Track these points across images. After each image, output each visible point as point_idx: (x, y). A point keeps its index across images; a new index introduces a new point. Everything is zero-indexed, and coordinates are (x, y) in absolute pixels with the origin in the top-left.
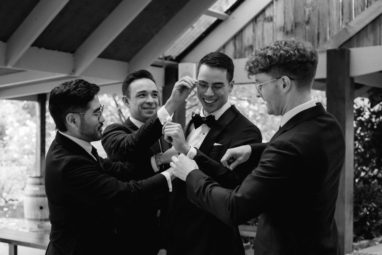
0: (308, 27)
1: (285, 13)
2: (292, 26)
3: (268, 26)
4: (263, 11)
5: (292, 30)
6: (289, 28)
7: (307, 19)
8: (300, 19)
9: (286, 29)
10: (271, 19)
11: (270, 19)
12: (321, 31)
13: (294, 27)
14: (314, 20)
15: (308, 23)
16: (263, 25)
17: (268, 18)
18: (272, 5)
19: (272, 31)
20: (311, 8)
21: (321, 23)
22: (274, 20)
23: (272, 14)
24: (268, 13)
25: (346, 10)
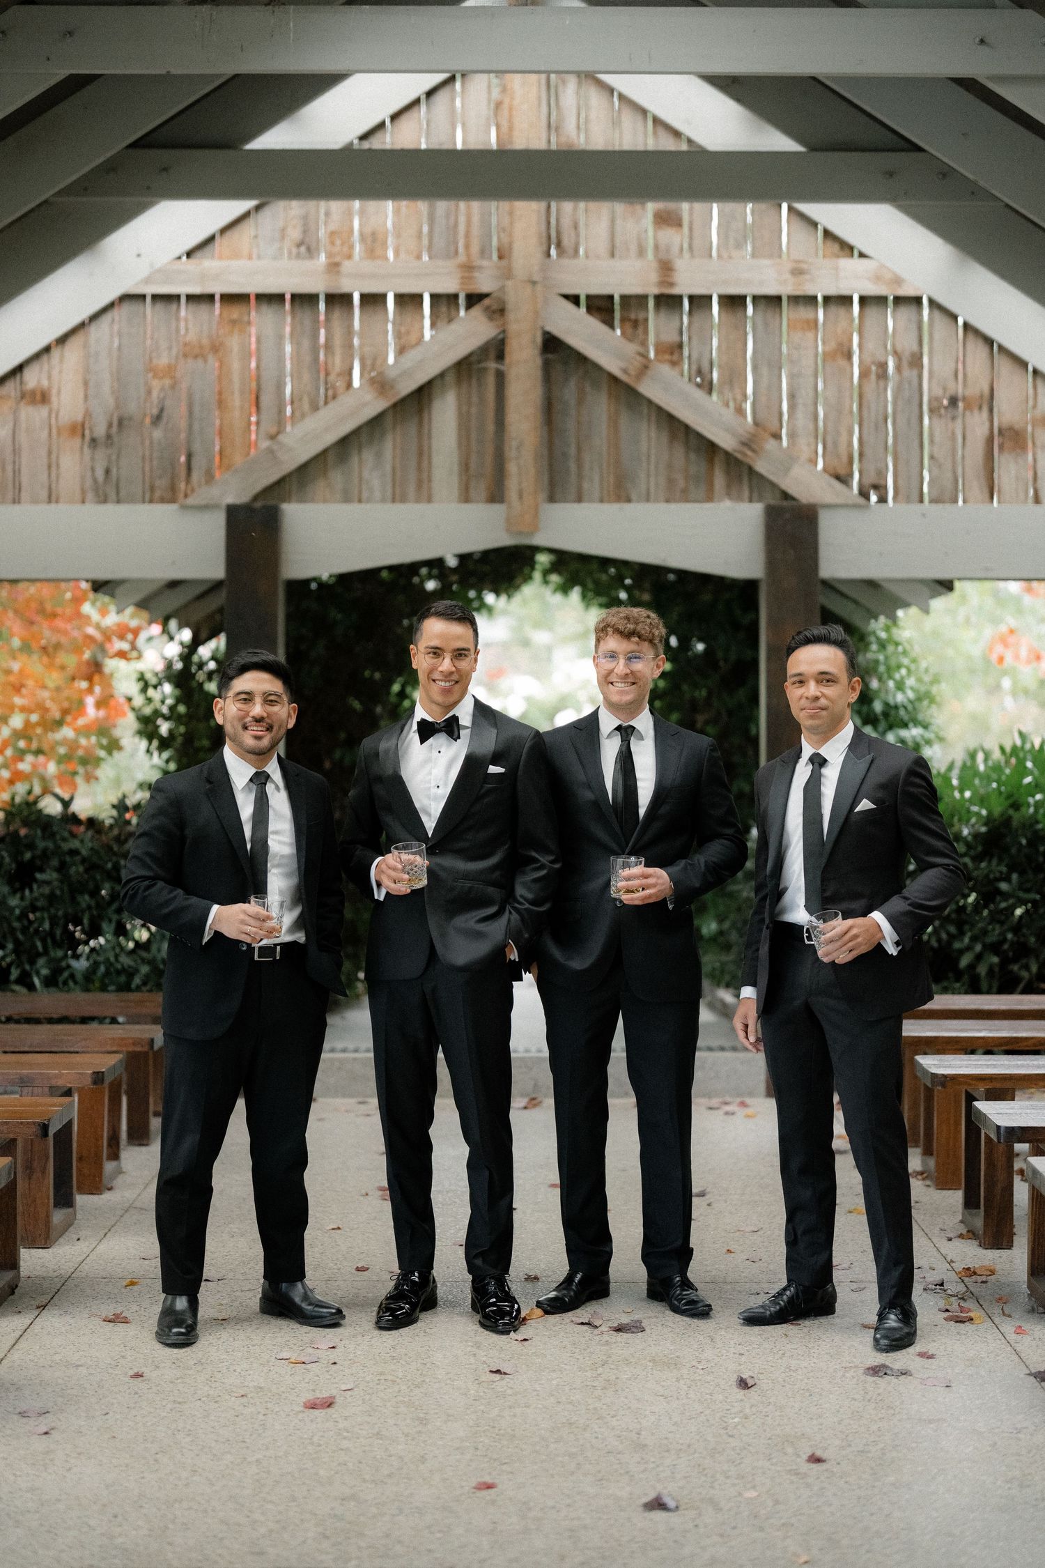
0: (157, 434)
1: (86, 383)
2: (110, 426)
3: (33, 415)
4: (19, 369)
5: (109, 437)
6: (100, 431)
7: (155, 411)
8: (132, 408)
9: (91, 431)
10: (41, 397)
11: (38, 397)
12: (197, 447)
13: (115, 429)
14: (177, 414)
15: (157, 419)
16: (15, 412)
17: (33, 393)
18: (45, 358)
19: (45, 434)
20: (167, 382)
21: (196, 426)
22: (54, 399)
23: (45, 383)
24: (32, 378)
25: (266, 400)
